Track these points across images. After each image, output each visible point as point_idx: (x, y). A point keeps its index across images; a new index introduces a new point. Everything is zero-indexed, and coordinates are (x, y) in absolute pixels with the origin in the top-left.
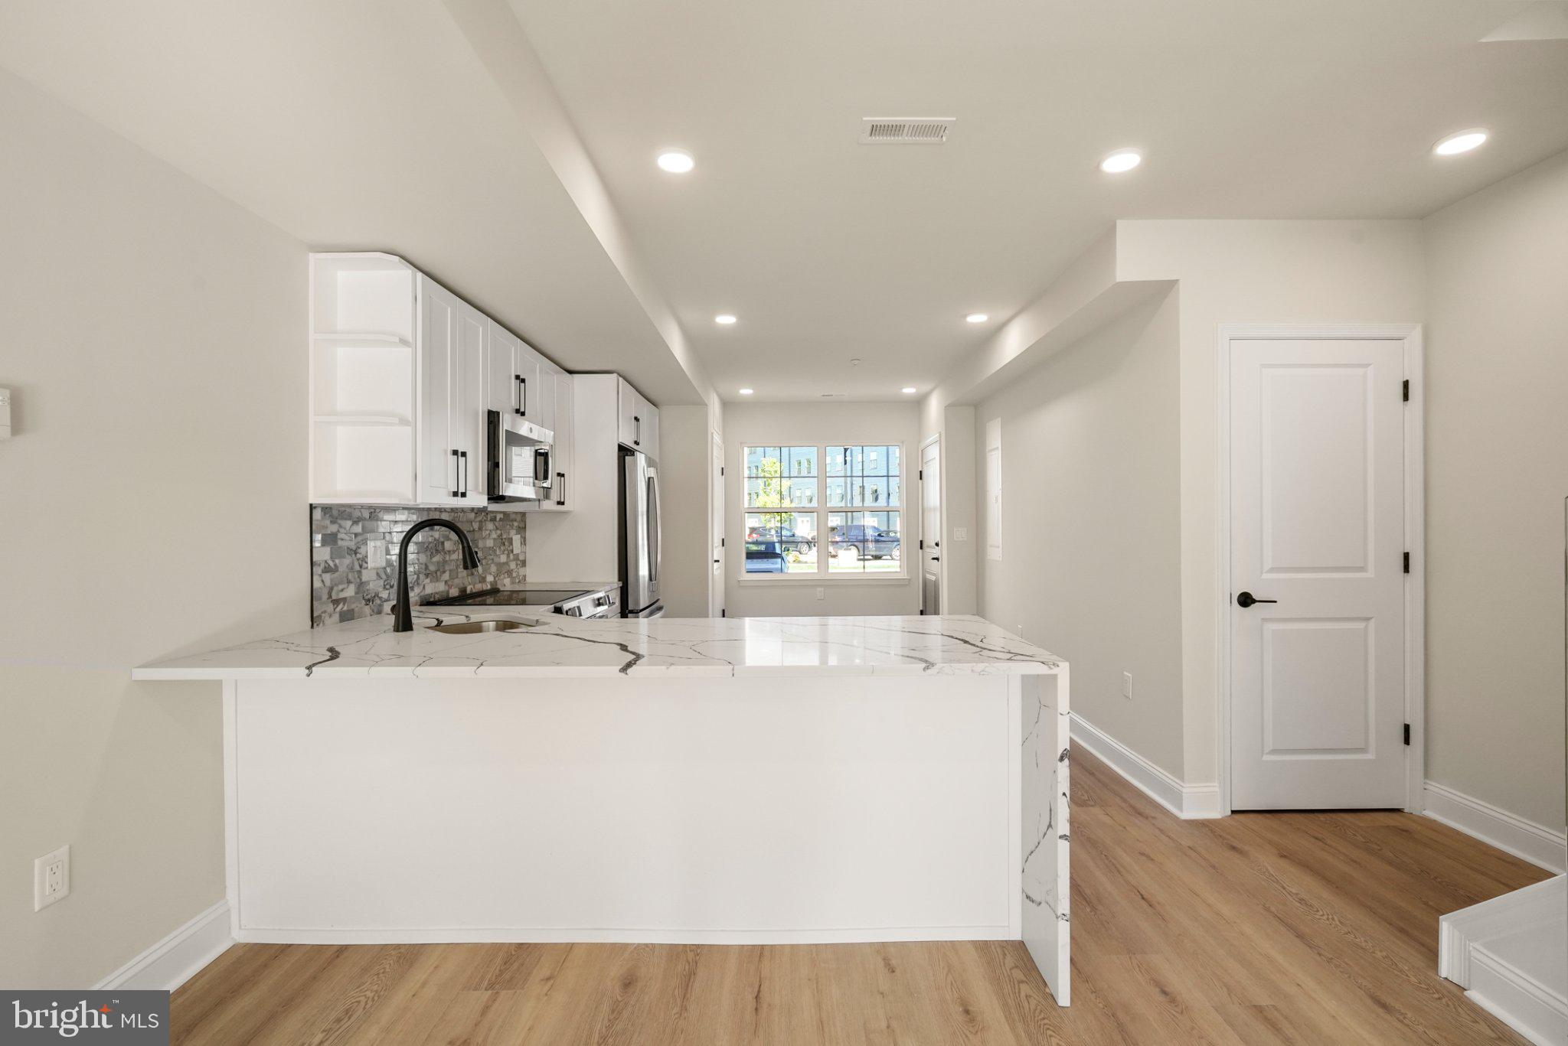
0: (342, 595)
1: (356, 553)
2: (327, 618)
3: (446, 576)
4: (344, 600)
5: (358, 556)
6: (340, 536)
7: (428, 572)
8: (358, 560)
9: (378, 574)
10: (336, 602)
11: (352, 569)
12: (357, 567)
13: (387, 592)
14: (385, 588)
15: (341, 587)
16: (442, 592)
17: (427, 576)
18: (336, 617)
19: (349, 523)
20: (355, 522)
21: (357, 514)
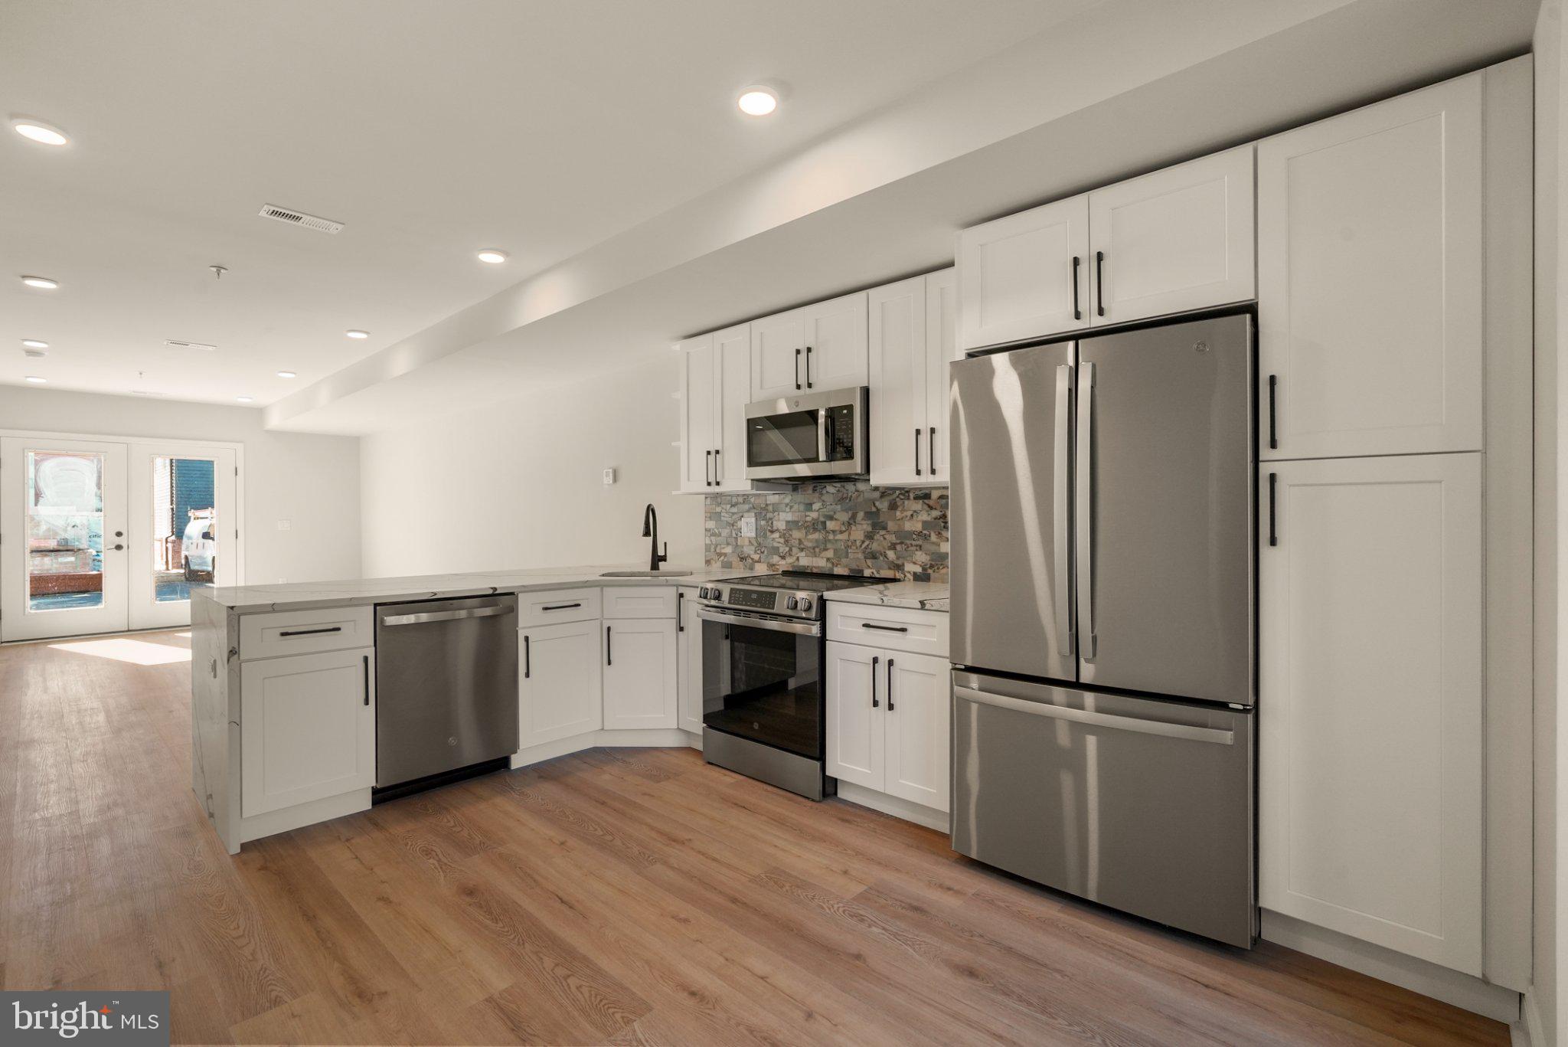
0: (723, 551)
1: (733, 526)
2: (714, 562)
3: (830, 554)
4: (725, 555)
5: (735, 527)
6: (722, 514)
7: (802, 546)
8: (735, 530)
9: (750, 541)
10: (720, 555)
11: (731, 536)
12: (734, 535)
13: (759, 556)
14: (755, 552)
15: (722, 546)
16: (822, 567)
17: (802, 550)
18: (719, 564)
19: (729, 506)
20: (732, 506)
21: (734, 500)
